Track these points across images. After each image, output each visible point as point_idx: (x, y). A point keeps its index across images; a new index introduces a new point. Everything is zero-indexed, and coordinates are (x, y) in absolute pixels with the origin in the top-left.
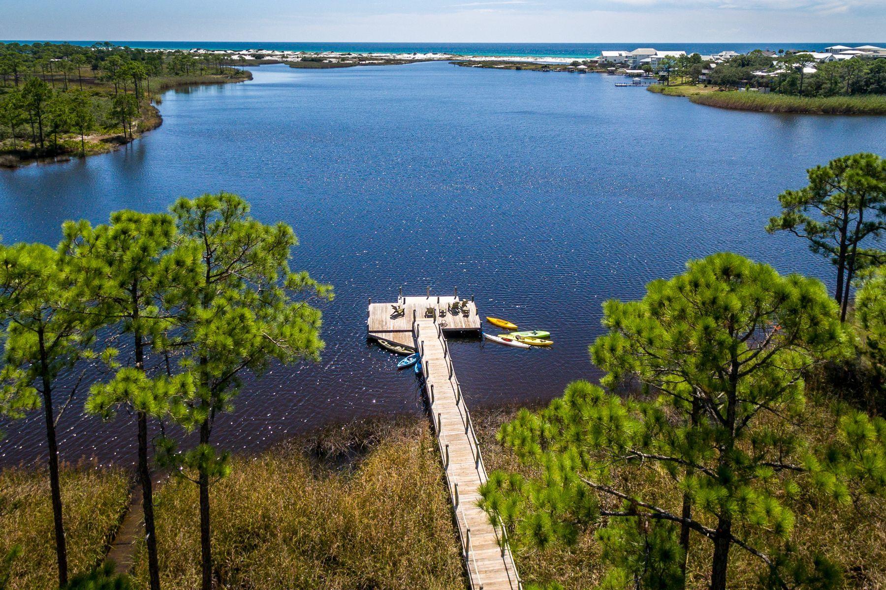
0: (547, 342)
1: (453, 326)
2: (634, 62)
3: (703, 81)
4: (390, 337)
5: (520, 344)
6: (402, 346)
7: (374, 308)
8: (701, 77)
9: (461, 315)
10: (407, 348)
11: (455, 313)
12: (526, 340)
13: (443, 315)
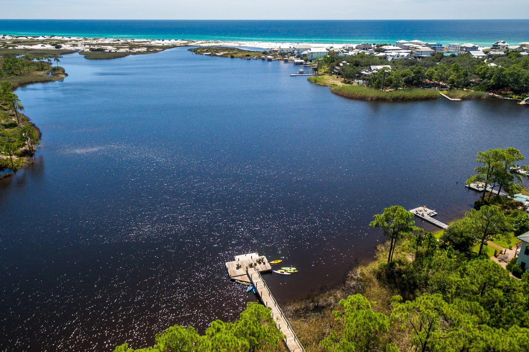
0: (296, 271)
1: (261, 270)
2: (298, 53)
3: (336, 73)
4: (239, 278)
5: (287, 274)
6: (245, 282)
7: (228, 264)
8: (335, 70)
9: (262, 263)
10: (248, 282)
11: (260, 263)
12: (288, 271)
13: (255, 265)
